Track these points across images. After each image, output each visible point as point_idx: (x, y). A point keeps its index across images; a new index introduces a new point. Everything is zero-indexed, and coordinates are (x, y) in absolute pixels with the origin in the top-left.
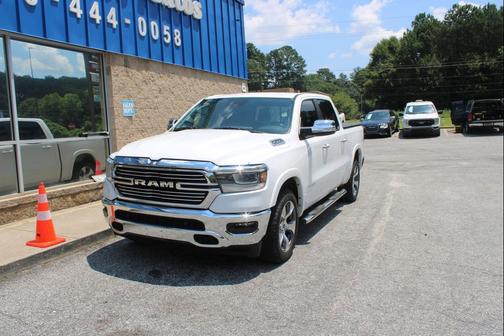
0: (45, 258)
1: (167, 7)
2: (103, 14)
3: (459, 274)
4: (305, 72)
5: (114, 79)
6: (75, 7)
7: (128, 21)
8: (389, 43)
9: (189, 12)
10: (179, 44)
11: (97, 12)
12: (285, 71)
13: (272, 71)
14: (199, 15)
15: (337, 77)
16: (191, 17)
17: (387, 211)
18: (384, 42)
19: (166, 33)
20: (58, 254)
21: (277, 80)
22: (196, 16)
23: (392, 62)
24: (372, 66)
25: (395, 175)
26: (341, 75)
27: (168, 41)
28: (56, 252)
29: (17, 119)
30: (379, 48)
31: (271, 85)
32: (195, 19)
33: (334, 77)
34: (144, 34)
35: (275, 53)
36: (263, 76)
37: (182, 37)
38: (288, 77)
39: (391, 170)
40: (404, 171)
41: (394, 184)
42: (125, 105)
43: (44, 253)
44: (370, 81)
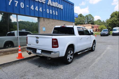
0: (19, 61)
1: (54, 7)
2: (39, 9)
3: (113, 73)
4: (94, 20)
5: (41, 23)
6: (32, 8)
7: (44, 10)
8: (115, 13)
9: (60, 7)
10: (57, 15)
11: (41, 9)
12: (89, 20)
13: (86, 20)
14: (62, 8)
15: (102, 21)
16: (60, 9)
17: (103, 55)
18: (114, 13)
19: (54, 12)
20: (22, 60)
21: (87, 22)
22: (61, 8)
23: (116, 17)
24: (110, 19)
25: (109, 46)
26: (103, 21)
27: (54, 14)
28: (21, 60)
29: (18, 31)
30: (112, 14)
31: (86, 23)
32: (61, 9)
33: (101, 21)
34: (48, 13)
35: (87, 16)
36: (84, 21)
37: (58, 13)
38: (90, 22)
39: (109, 44)
40: (112, 44)
41: (108, 48)
42: (43, 28)
43: (19, 60)
44: (110, 22)
